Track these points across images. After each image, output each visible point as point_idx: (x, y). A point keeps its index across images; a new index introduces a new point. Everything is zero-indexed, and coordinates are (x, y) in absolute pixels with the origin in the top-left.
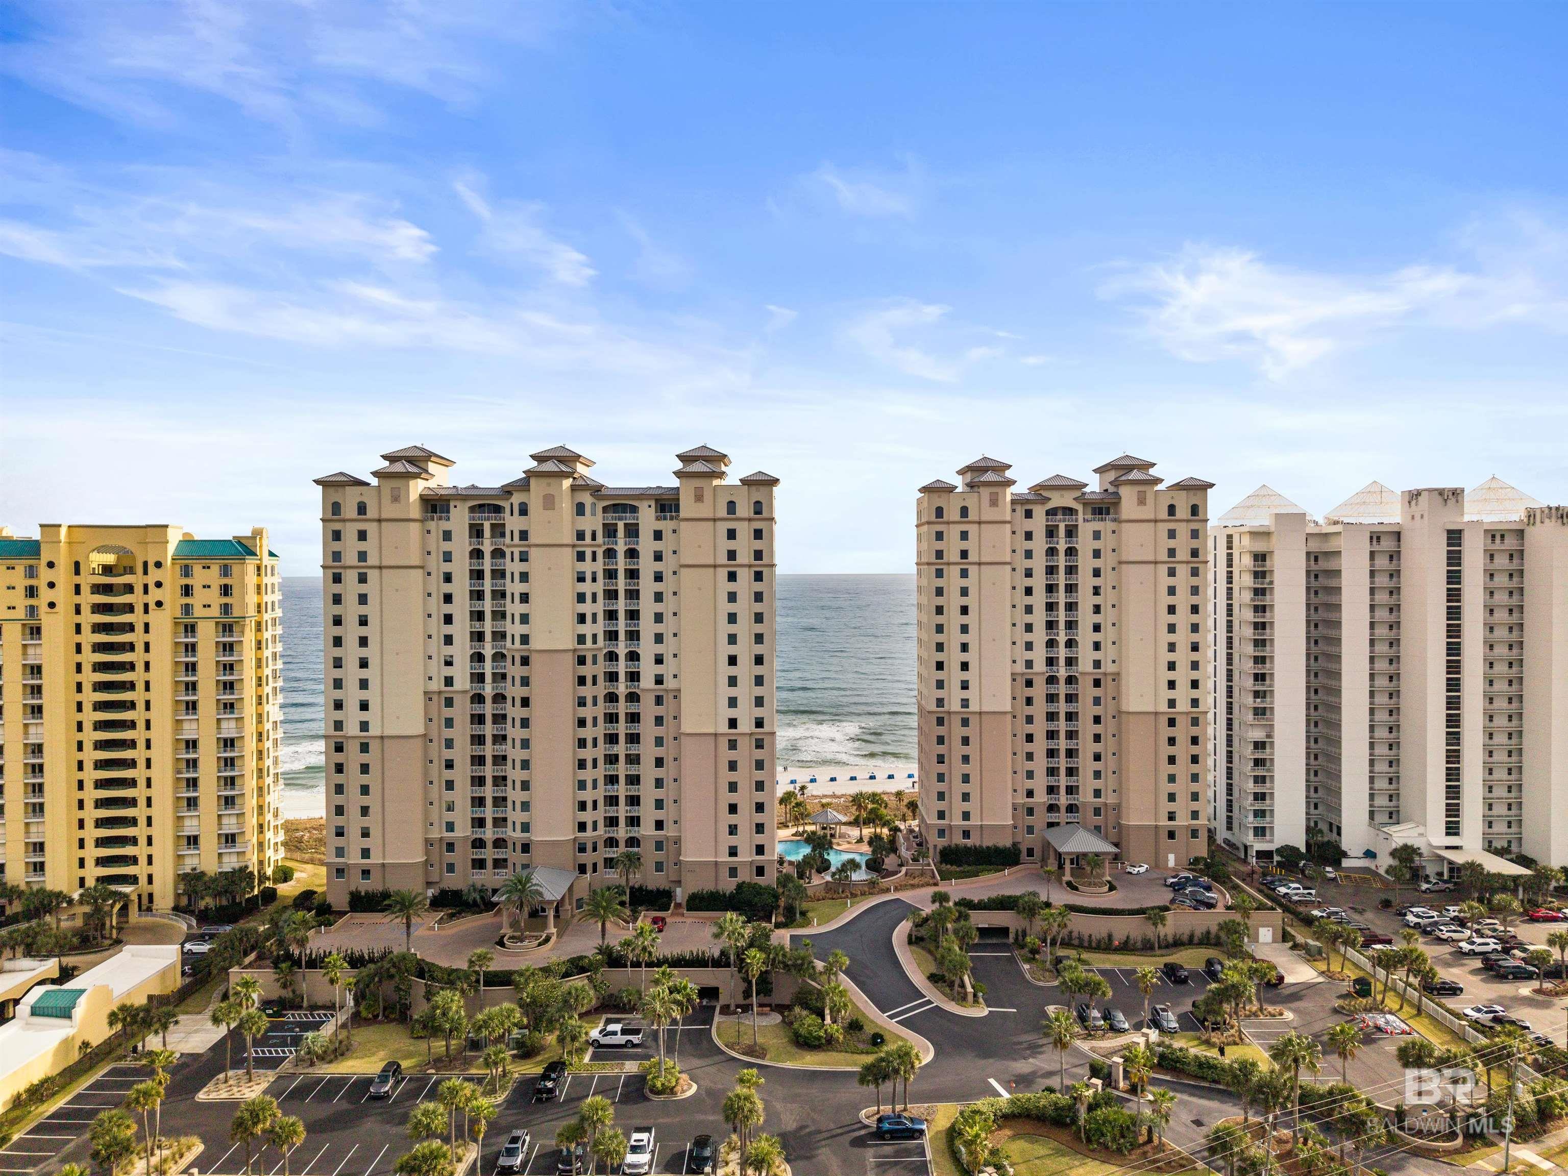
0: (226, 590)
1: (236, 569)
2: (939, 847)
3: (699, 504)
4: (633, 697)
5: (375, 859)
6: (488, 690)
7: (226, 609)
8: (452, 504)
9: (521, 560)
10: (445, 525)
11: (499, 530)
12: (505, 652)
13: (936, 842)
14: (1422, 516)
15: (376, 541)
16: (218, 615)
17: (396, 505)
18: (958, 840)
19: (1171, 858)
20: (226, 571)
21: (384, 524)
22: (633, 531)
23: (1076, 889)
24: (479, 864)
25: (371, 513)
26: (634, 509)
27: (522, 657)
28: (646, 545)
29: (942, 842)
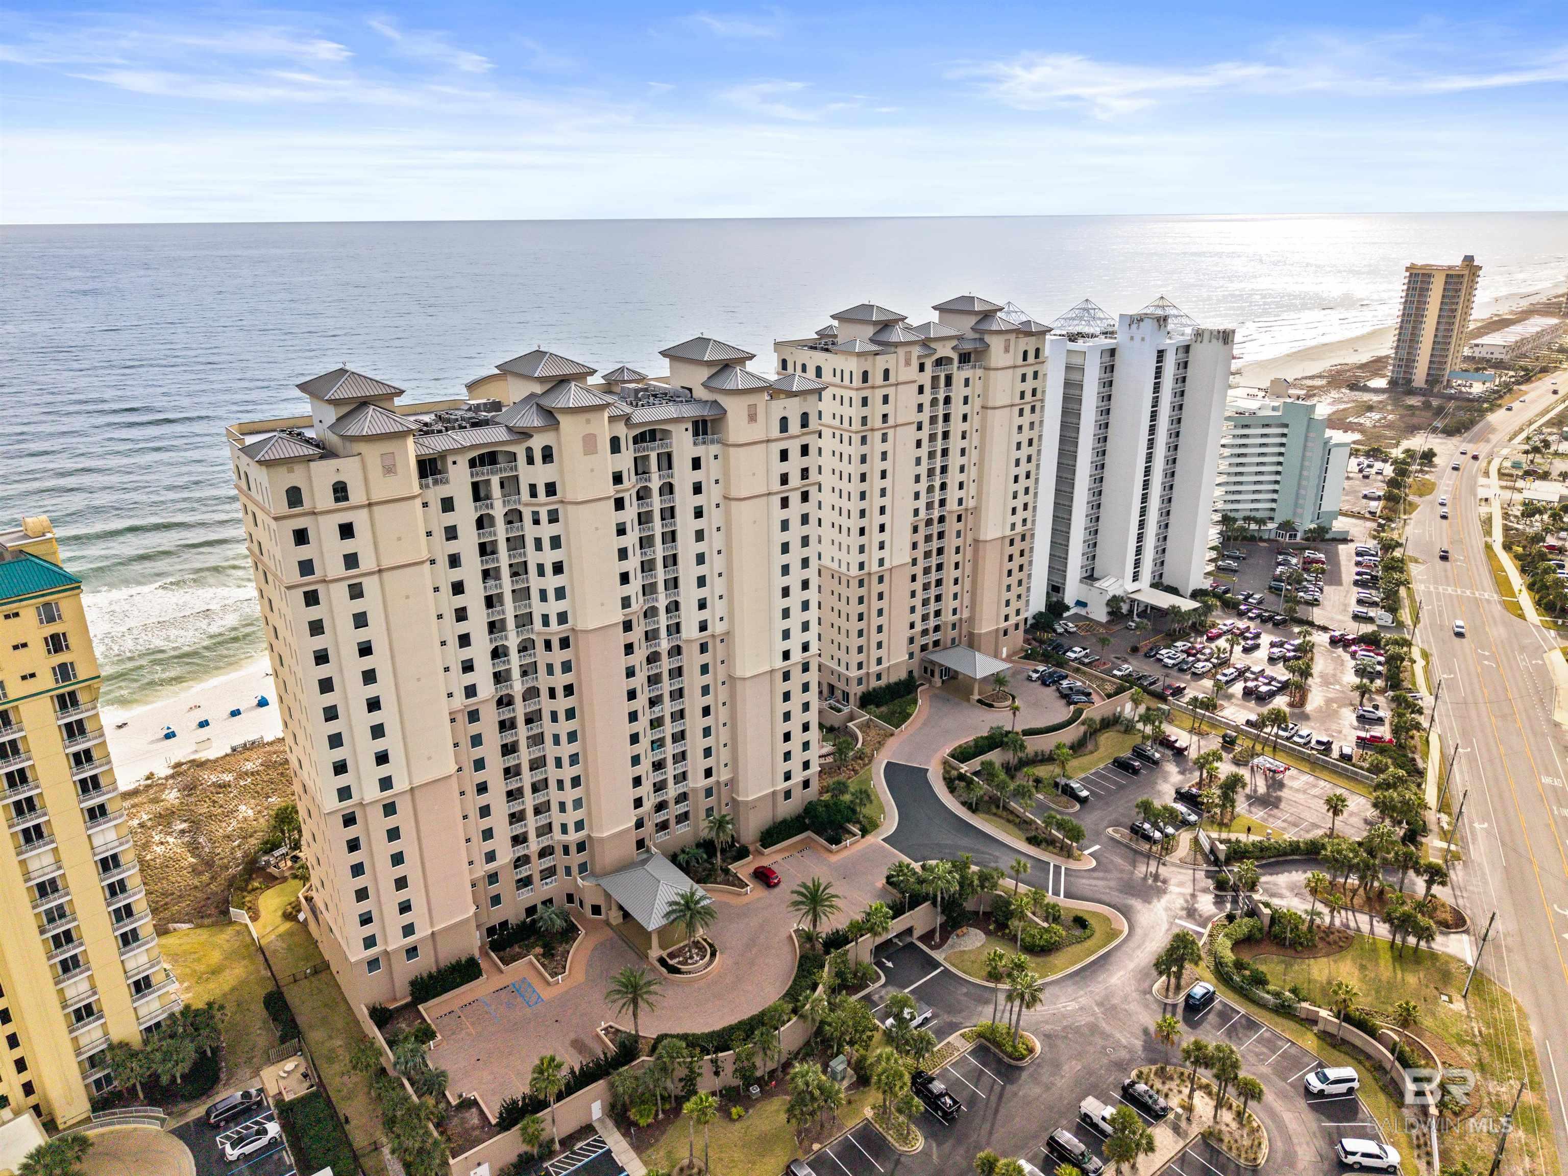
0: (56, 643)
1: (65, 605)
2: (859, 694)
3: (754, 425)
4: (676, 651)
5: (422, 932)
6: (517, 686)
7: (64, 672)
8: (450, 460)
9: (550, 522)
10: (444, 491)
11: (510, 485)
12: (534, 637)
13: (856, 690)
14: (1143, 339)
15: (369, 535)
16: (53, 685)
17: (390, 479)
18: (874, 684)
19: (1005, 650)
20: (49, 615)
21: (376, 509)
22: (667, 461)
23: (991, 706)
24: (525, 882)
25: (356, 496)
26: (666, 434)
27: (561, 640)
28: (683, 476)
29: (861, 689)
